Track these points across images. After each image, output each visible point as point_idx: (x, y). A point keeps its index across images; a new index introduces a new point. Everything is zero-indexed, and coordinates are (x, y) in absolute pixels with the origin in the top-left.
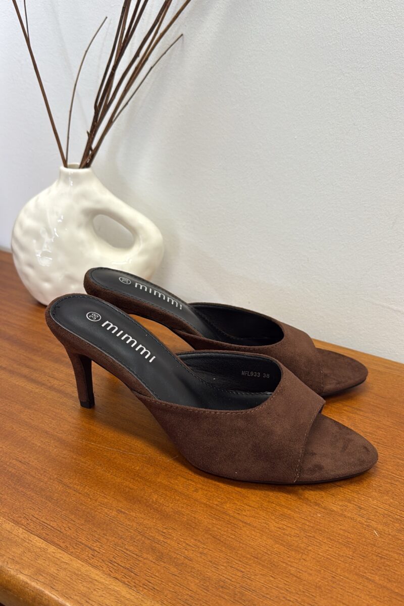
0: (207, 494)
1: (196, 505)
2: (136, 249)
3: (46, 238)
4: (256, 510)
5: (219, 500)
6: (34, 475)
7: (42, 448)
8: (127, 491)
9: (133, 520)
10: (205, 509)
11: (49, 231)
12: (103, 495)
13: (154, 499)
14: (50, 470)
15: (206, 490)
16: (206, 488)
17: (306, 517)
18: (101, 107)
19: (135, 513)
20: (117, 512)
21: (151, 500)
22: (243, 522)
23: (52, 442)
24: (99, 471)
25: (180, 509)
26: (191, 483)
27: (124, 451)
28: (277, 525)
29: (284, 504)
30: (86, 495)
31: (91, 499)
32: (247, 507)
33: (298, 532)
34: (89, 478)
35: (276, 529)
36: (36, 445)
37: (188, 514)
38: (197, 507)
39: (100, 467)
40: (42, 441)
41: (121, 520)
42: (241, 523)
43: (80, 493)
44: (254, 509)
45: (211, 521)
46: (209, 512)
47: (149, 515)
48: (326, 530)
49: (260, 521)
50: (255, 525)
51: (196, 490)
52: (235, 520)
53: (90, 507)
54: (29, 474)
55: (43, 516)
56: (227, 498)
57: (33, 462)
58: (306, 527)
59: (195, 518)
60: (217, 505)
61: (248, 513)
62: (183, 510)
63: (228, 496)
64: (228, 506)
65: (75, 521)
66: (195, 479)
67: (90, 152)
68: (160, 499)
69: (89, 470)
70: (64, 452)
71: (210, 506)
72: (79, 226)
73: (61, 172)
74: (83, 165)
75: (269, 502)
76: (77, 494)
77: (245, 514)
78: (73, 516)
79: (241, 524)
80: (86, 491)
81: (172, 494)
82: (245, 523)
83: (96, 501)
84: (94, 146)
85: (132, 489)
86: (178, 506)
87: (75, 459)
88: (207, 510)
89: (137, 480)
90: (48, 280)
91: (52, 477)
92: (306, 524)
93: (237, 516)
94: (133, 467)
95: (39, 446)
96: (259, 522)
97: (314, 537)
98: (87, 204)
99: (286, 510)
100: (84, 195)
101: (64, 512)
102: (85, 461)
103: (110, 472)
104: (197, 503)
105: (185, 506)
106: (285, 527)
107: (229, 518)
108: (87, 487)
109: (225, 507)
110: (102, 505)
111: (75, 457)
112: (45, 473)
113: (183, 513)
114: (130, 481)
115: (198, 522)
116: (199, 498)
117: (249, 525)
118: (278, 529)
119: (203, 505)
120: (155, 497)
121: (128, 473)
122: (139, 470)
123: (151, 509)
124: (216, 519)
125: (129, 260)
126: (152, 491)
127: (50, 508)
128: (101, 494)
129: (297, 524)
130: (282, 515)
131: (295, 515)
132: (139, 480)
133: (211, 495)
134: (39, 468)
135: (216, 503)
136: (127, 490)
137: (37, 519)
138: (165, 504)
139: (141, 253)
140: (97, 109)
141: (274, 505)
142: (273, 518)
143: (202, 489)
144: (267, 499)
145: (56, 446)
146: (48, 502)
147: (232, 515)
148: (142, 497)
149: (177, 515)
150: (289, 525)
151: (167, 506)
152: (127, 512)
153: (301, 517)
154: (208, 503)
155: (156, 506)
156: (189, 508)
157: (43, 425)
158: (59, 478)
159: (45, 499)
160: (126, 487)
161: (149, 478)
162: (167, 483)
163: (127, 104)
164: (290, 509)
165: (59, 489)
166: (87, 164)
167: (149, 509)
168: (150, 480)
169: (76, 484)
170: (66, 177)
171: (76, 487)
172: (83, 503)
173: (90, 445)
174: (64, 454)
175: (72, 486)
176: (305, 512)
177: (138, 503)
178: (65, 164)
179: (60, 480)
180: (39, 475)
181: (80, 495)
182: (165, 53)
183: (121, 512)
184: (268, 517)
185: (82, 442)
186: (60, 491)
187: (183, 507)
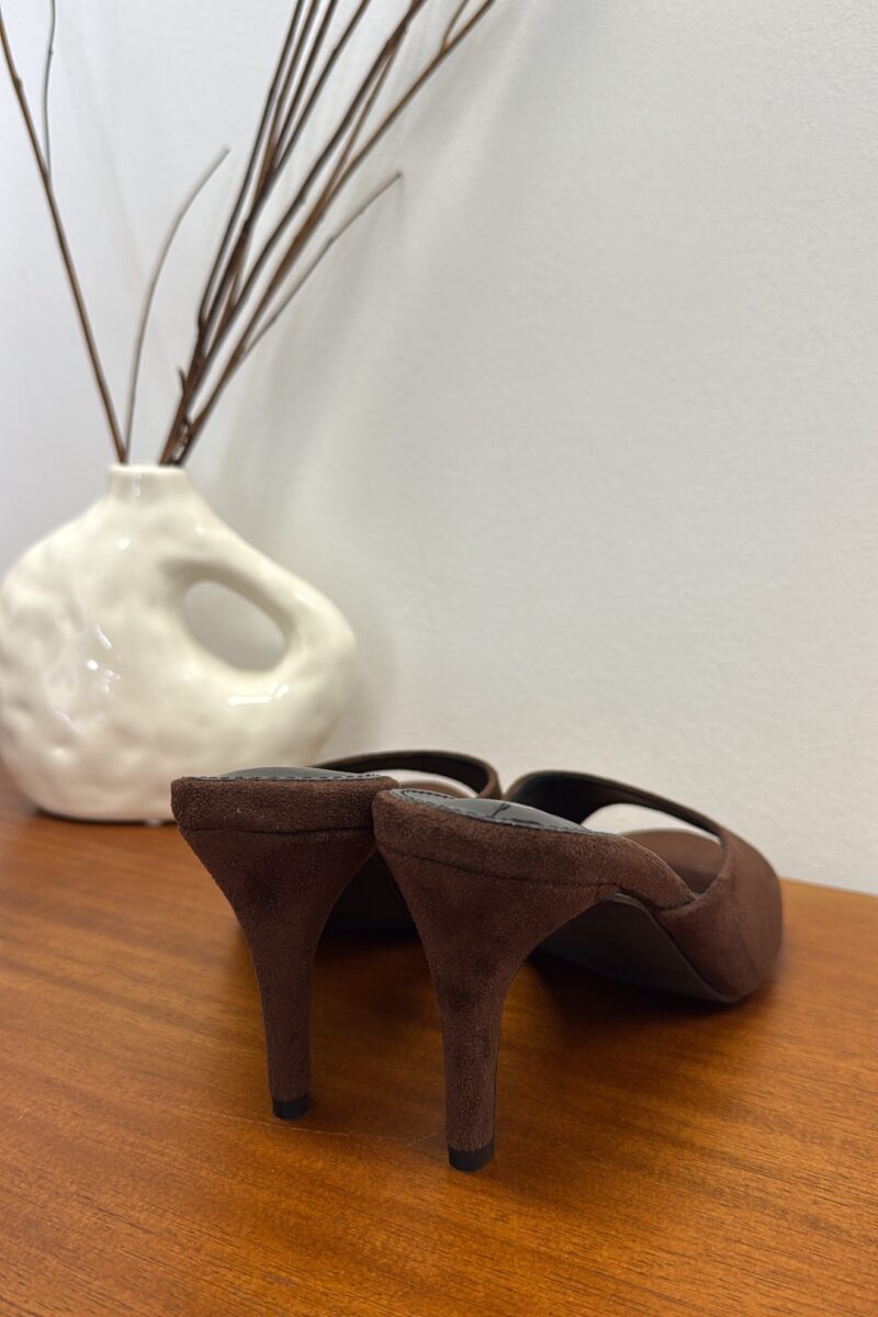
0: (536, 1226)
1: (508, 1257)
2: (291, 664)
3: (67, 629)
4: (693, 1262)
5: (575, 1240)
7: (35, 1118)
8: (292, 1224)
9: (318, 1302)
10: (537, 1265)
11: (73, 614)
12: (219, 1235)
13: (378, 1244)
14: (57, 1172)
15: (534, 1217)
17: (849, 1276)
18: (212, 319)
19: (321, 1281)
20: (264, 1280)
21: (369, 1246)
22: (659, 1296)
23: (65, 1103)
24: (204, 1173)
25: (460, 1268)
26: (484, 1198)
28: (765, 1301)
29: (773, 1244)
30: (166, 1234)
31: (181, 1245)
32: (662, 1254)
34: (174, 1192)
35: (764, 1310)
36: (17, 1110)
37: (489, 1280)
38: (512, 1260)
39: (206, 1165)
40: (35, 1102)
41: (280, 1302)
42: (655, 1299)
43: (148, 1232)
44: (686, 1260)
45: (561, 1296)
46: (551, 1273)
47: (366, 1285)
49: (712, 1291)
50: (699, 1303)
51: (504, 1218)
52: (635, 1292)
53: (179, 1267)
55: (32, 1295)
56: (600, 1233)
58: (857, 1304)
59: (510, 1290)
60: (571, 1253)
61: (671, 1271)
62: (469, 1269)
63: (601, 1228)
64: (606, 1254)
65: (132, 1309)
66: (495, 1190)
67: (185, 430)
68: (397, 1242)
69: (174, 1171)
70: (101, 1128)
71: (550, 1257)
72: (152, 601)
73: (111, 477)
74: (166, 460)
75: (727, 1239)
76: (140, 1234)
77: (662, 1274)
78: (127, 1295)
79: (656, 1303)
80: (164, 1225)
81: (431, 1228)
82: (667, 1298)
83: (198, 1250)
84: (193, 414)
85: (306, 1218)
86: (455, 1260)
87: (132, 1145)
88: (545, 1269)
89: (320, 1196)
90: (66, 739)
91: (61, 1192)
92: (854, 1296)
93: (636, 1279)
94: (305, 1163)
95: (27, 1115)
96: (709, 1295)
98: (173, 549)
99: (784, 1259)
100: (166, 528)
101: (97, 1282)
102: (160, 1148)
103: (235, 1175)
104: (511, 1250)
105: (474, 1258)
106: (790, 1306)
107: (614, 1286)
108: (169, 1215)
109: (599, 1260)
110: (217, 1262)
111: (131, 1139)
112: (42, 1181)
113: (471, 1277)
114: (299, 1198)
115: (522, 1300)
116: (514, 1236)
117: (680, 1302)
119: (528, 1256)
120: (379, 1237)
121: (291, 1176)
122: (322, 1169)
123: (370, 1271)
124: (576, 1290)
125: (275, 691)
126: (368, 1221)
127: (53, 1273)
128: (212, 1233)
129: (825, 1296)
130: (773, 1272)
131: (813, 1272)
132: (326, 1194)
133: (549, 1229)
134: (25, 1169)
135: (569, 1247)
136: (293, 1220)
137: (12, 1304)
138: (412, 1255)
139: (304, 673)
140: (203, 326)
141: (745, 1247)
142: (750, 1281)
143: (519, 1213)
144: (721, 1233)
145: (75, 1114)
146: (49, 1257)
147: (623, 1277)
148: (341, 1239)
149: (451, 1284)
150: (804, 1300)
151: (420, 1259)
152: (295, 1279)
153: (834, 1278)
154: (543, 1249)
155: (385, 1261)
156: (489, 1264)
157: (40, 1065)
158: (86, 1194)
159: (37, 1248)
160: (289, 1213)
161: (356, 1190)
162: (410, 1200)
163: (273, 320)
164: (792, 1256)
165: (85, 1220)
166: (178, 455)
167: (365, 1270)
168: (358, 1193)
169: (134, 1207)
170: (125, 484)
171: (137, 1215)
172: (158, 1258)
173: (174, 1111)
174: (100, 1133)
175: (122, 1212)
176: (842, 1261)
177: (330, 1253)
178: (123, 456)
179: (87, 1198)
180: (22, 1185)
181: (148, 1237)
182: (361, 211)
183: (278, 1279)
184: (732, 1280)
185: (150, 1103)
186: (86, 1226)
187: (468, 1263)
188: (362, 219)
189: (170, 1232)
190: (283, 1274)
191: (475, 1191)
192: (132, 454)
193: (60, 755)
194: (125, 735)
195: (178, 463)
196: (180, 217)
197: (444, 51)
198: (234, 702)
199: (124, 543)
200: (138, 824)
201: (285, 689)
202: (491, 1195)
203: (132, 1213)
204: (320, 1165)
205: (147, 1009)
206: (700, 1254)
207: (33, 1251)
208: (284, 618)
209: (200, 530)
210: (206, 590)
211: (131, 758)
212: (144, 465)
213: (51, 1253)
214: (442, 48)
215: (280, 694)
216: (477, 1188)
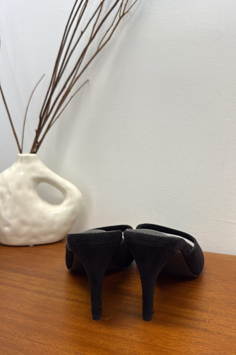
0: (139, 336)
1: (133, 343)
2: (66, 202)
3: (8, 197)
4: (178, 341)
5: (149, 339)
6: (7, 336)
7: (11, 320)
8: (80, 340)
10: (141, 345)
11: (9, 192)
12: (62, 344)
13: (101, 343)
14: (19, 332)
15: (139, 334)
16: (138, 333)
17: (215, 342)
18: (43, 117)
19: (88, 353)
20: (75, 354)
21: (99, 344)
22: (170, 350)
23: (18, 316)
24: (56, 330)
25: (122, 347)
26: (126, 330)
27: (73, 317)
28: (196, 349)
29: (196, 336)
31: (53, 347)
32: (170, 340)
33: (212, 351)
34: (49, 335)
35: (195, 351)
36: (6, 318)
37: (129, 349)
38: (134, 344)
39: (56, 328)
40: (11, 316)
42: (169, 351)
43: (44, 344)
44: (176, 341)
45: (147, 352)
46: (144, 346)
47: (99, 353)
48: (232, 348)
49: (183, 348)
50: (180, 350)
51: (131, 334)
52: (165, 349)
53: (53, 352)
54: (3, 336)
56: (155, 337)
57: (5, 329)
58: (217, 348)
59: (135, 351)
60: (148, 342)
61: (173, 344)
62: (124, 347)
63: (155, 335)
64: (157, 341)
66: (128, 328)
67: (37, 144)
68: (106, 342)
69: (49, 330)
70: (29, 321)
71: (143, 343)
72: (30, 188)
73: (18, 157)
74: (32, 152)
75: (185, 336)
76: (42, 345)
77: (170, 345)
80: (48, 343)
81: (114, 339)
82: (172, 350)
83: (57, 348)
84: (39, 140)
85: (83, 338)
86: (120, 345)
87: (37, 324)
88: (142, 346)
89: (86, 333)
90: (8, 225)
91: (21, 337)
92: (216, 346)
93: (165, 346)
94: (81, 326)
95: (9, 319)
96: (182, 348)
97: (225, 353)
98: (35, 174)
99: (199, 339)
100: (33, 169)
102: (44, 325)
103: (64, 330)
104: (134, 342)
105: (125, 345)
106: (202, 349)
107: (159, 348)
108: (49, 340)
109: (155, 343)
110: (62, 350)
111: (37, 323)
112: (15, 335)
113: (125, 349)
114: (80, 334)
115: (138, 353)
116: (134, 339)
117: (175, 351)
118: (197, 351)
119: (138, 343)
120: (101, 342)
121: (78, 329)
123: (100, 349)
124: (150, 350)
125: (62, 209)
126: (98, 338)
128: (60, 344)
129: (209, 347)
130: (197, 342)
131: (206, 341)
132: (87, 332)
133: (142, 336)
134: (11, 332)
135: (148, 340)
138: (110, 345)
139: (69, 204)
140: (41, 119)
141: (190, 337)
142: (192, 345)
143: (135, 333)
144: (184, 334)
145: (21, 318)
147: (161, 346)
148: (92, 343)
149: (120, 351)
150: (204, 348)
151: (112, 346)
152: (82, 353)
153: (211, 342)
154: (141, 341)
155: (103, 347)
156: (129, 345)
157: (11, 307)
158: (27, 337)
159: (17, 350)
160: (79, 337)
161: (94, 331)
162: (108, 332)
163: (58, 117)
164: (201, 338)
165: (28, 343)
166: (35, 151)
167: (99, 349)
168: (95, 332)
169: (40, 339)
170: (22, 158)
171: (41, 341)
172: (47, 350)
173: (47, 316)
174: (29, 322)
175: (37, 341)
176: (213, 339)
177: (90, 346)
178: (21, 152)
179: (28, 338)
180: (11, 336)
181: (44, 346)
182: (79, 89)
183: (78, 353)
184: (187, 345)
185: (40, 314)
186: (28, 344)
187: (124, 346)
188: (79, 91)
189: (49, 344)
190: (79, 352)
191: (123, 329)
192: (23, 151)
193: (6, 229)
194: (24, 223)
195: (35, 153)
196: (33, 91)
197: (98, 51)
198: (52, 213)
199: (22, 173)
200: (27, 246)
201: (65, 209)
202: (128, 330)
203: (39, 340)
204: (85, 326)
205: (36, 292)
206: (179, 340)
207: (16, 351)
208: (64, 191)
209: (41, 169)
210: (43, 184)
211: (25, 229)
212: (26, 154)
213: (20, 351)
214: (98, 50)
215: (63, 210)
216: (124, 328)
